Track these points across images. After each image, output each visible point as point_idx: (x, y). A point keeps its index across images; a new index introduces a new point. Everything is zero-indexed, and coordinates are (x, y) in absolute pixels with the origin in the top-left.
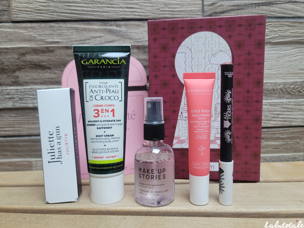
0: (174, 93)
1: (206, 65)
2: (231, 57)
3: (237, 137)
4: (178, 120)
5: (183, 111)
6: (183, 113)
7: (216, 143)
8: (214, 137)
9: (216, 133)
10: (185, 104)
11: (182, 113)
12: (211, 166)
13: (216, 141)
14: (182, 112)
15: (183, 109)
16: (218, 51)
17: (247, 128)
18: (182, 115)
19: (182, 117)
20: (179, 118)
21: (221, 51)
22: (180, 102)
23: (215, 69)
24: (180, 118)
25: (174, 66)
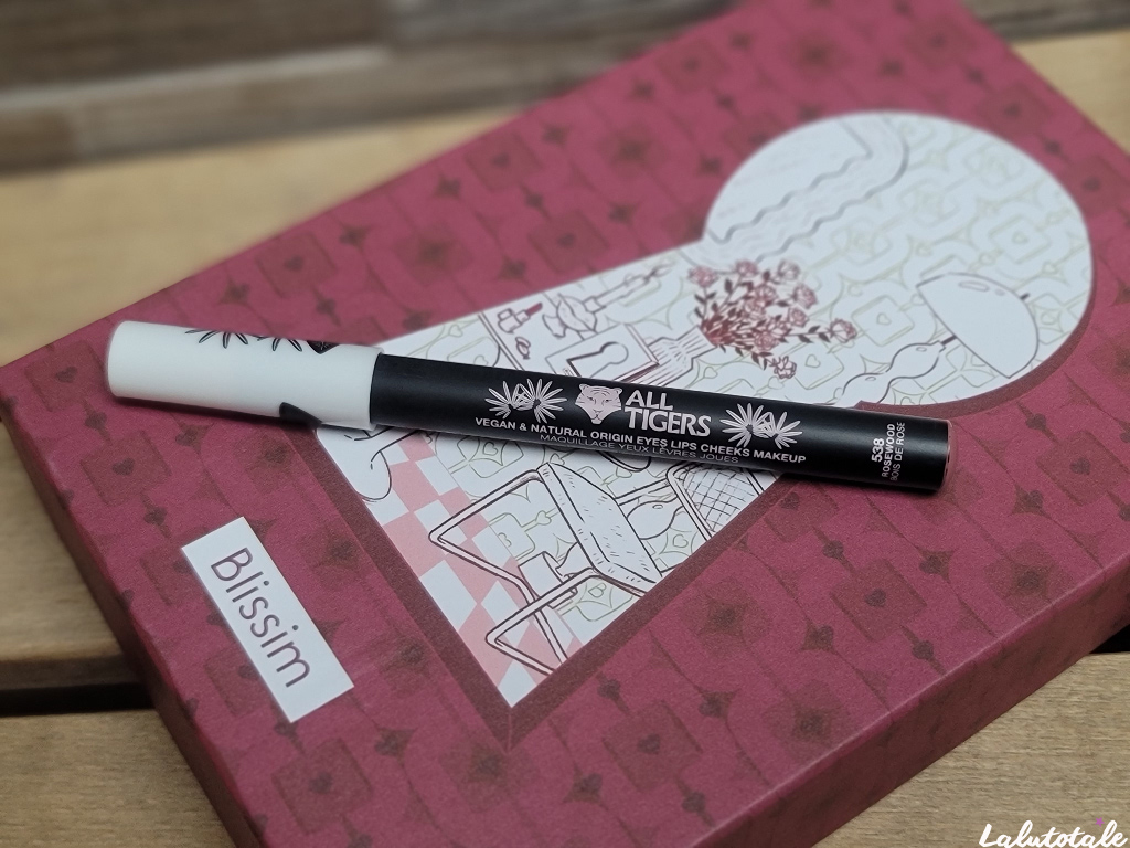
0: (621, 214)
1: (895, 276)
2: (1036, 364)
3: (611, 691)
4: (474, 317)
5: (548, 309)
6: (537, 316)
7: (479, 594)
8: (512, 560)
9: (544, 553)
10: (595, 298)
11: (530, 312)
12: (296, 660)
13: (498, 585)
14: (538, 307)
15: (563, 305)
16: (1011, 284)
17: (715, 705)
18: (522, 316)
19: (509, 323)
20: (491, 314)
21: (1024, 297)
22: (592, 270)
23: (909, 329)
24: (494, 321)
25: (758, 140)
